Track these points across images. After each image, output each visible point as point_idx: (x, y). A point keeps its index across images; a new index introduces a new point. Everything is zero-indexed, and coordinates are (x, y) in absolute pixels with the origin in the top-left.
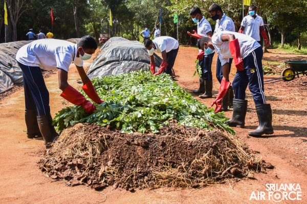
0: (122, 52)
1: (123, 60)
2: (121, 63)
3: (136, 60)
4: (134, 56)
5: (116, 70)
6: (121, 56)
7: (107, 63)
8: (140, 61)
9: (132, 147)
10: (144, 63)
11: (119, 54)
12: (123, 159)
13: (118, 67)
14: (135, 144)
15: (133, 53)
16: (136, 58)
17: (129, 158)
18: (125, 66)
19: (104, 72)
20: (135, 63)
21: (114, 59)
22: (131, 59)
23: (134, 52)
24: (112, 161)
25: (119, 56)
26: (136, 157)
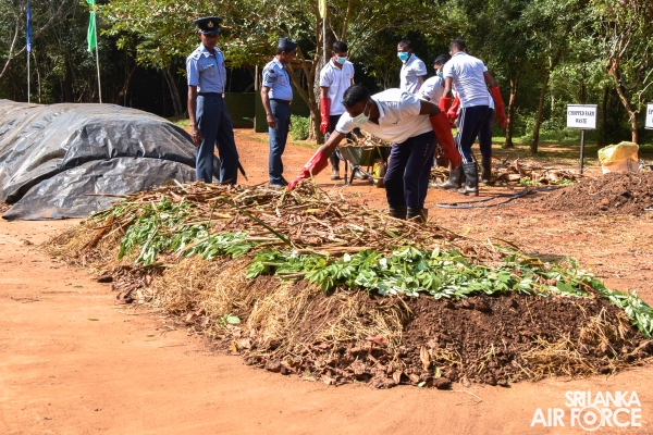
0: (111, 133)
1: (119, 155)
2: (115, 163)
3: (153, 155)
4: (145, 145)
5: (106, 182)
6: (110, 144)
7: (73, 164)
8: (163, 158)
9: (460, 313)
10: (175, 164)
11: (105, 140)
12: (454, 336)
13: (111, 172)
14: (464, 307)
15: (142, 137)
16: (151, 148)
17: (463, 332)
18: (127, 170)
19: (71, 188)
20: (155, 163)
21: (91, 152)
22: (139, 154)
23: (143, 133)
24: (436, 339)
25: (106, 145)
26: (476, 331)
